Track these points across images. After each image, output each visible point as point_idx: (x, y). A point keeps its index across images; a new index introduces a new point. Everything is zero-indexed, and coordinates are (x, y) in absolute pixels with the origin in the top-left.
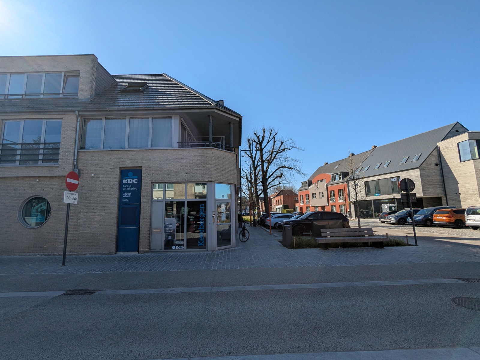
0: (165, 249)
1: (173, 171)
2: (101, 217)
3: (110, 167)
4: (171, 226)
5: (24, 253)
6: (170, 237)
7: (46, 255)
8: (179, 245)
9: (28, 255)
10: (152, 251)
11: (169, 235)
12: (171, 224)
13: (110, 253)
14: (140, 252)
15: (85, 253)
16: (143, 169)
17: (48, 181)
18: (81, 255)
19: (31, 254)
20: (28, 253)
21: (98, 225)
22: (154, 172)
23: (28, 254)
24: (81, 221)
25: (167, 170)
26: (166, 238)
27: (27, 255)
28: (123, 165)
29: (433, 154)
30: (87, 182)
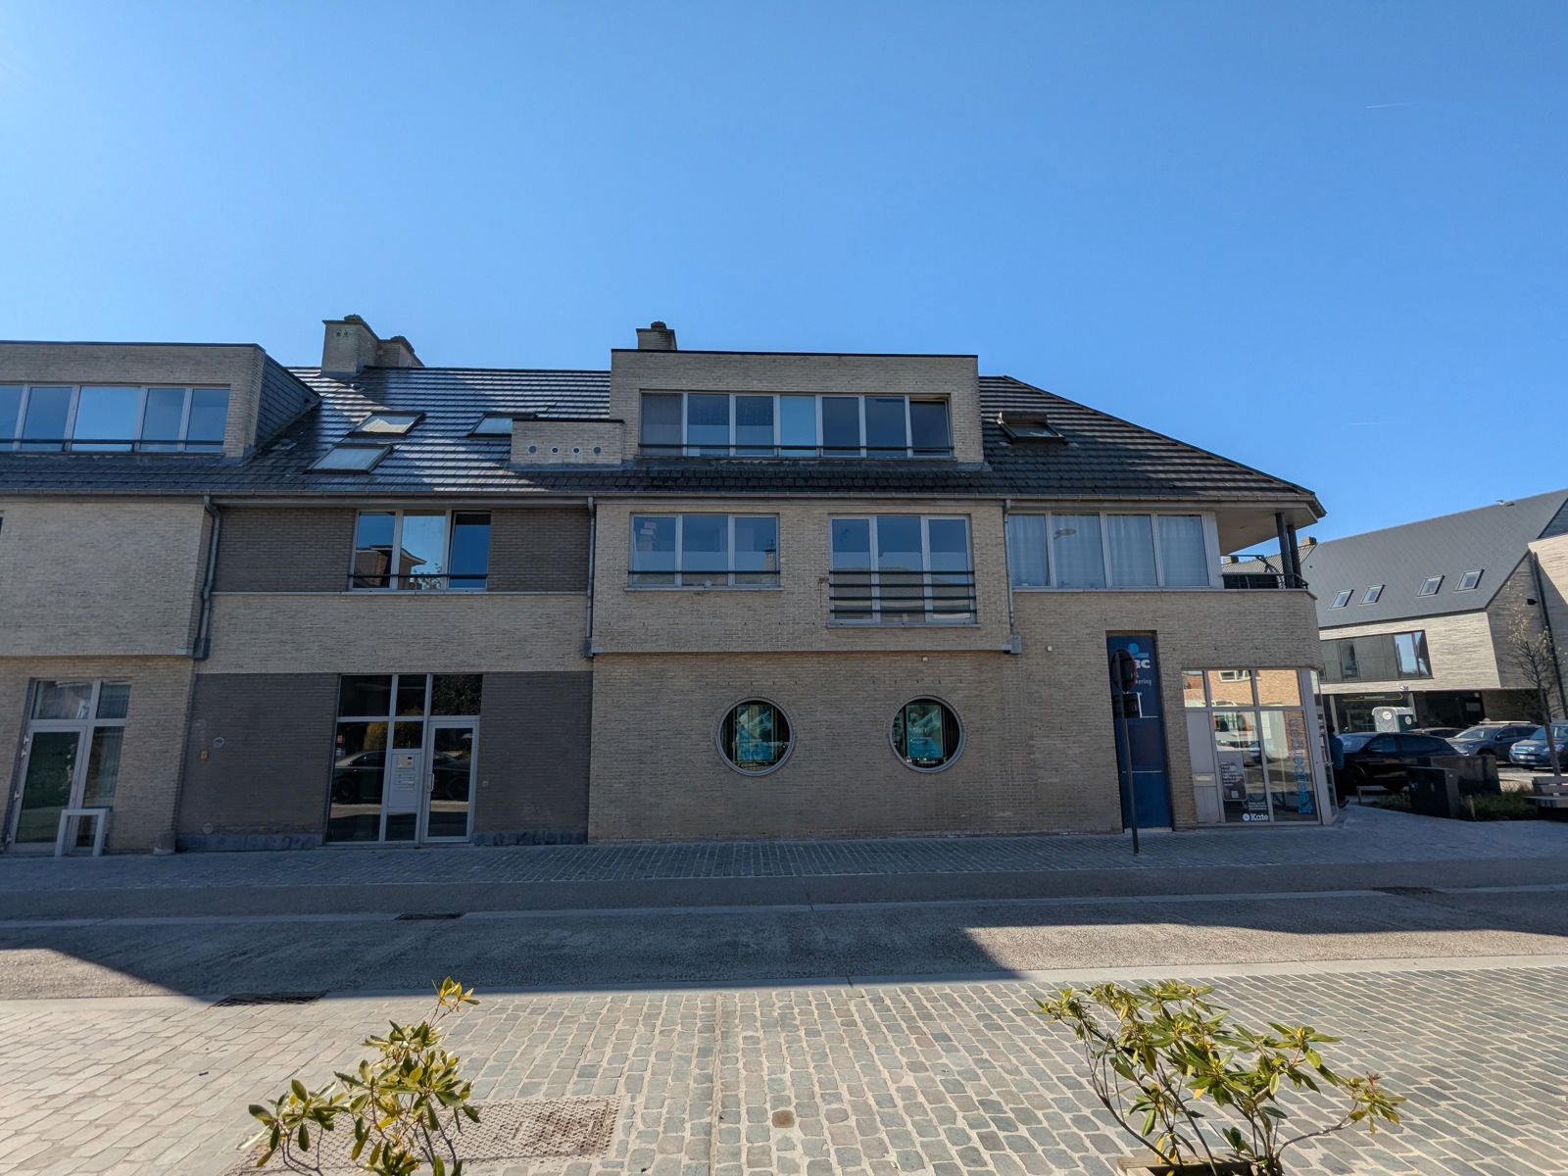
0: (1227, 821)
1: (1225, 642)
2: (1080, 747)
3: (1085, 631)
4: (1233, 768)
5: (918, 830)
6: (1235, 794)
7: (968, 836)
8: (1258, 812)
9: (928, 836)
10: (1200, 825)
11: (1230, 789)
12: (1233, 764)
13: (1113, 830)
14: (1180, 828)
15: (1057, 831)
16: (1160, 637)
17: (947, 661)
18: (1048, 834)
19: (934, 833)
20: (926, 830)
21: (1078, 766)
22: (1184, 643)
23: (927, 833)
24: (1038, 756)
25: (1214, 640)
26: (1227, 796)
27: (924, 836)
28: (1113, 625)
29: (1519, 573)
30: (1038, 664)
